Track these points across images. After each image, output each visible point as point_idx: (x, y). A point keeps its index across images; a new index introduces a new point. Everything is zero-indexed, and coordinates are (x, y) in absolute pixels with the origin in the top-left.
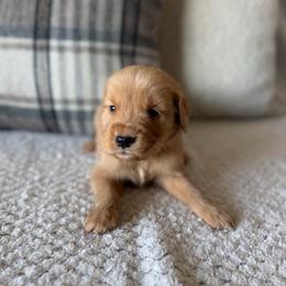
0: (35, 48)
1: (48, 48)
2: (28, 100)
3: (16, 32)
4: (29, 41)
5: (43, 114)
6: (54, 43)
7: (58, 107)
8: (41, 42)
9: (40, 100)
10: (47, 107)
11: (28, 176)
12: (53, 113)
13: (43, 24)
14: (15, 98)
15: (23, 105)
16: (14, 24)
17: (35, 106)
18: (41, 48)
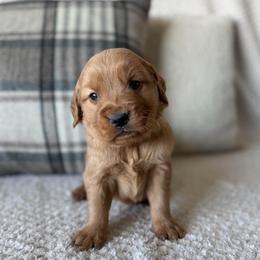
0: (42, 99)
1: (53, 99)
2: (36, 146)
3: (24, 86)
4: (36, 94)
5: (50, 157)
6: (58, 94)
7: (64, 150)
8: (47, 94)
9: (48, 145)
10: (54, 151)
11: (46, 212)
12: (60, 156)
13: (47, 78)
14: (25, 145)
15: (32, 150)
16: (22, 79)
17: (43, 150)
18: (47, 99)
